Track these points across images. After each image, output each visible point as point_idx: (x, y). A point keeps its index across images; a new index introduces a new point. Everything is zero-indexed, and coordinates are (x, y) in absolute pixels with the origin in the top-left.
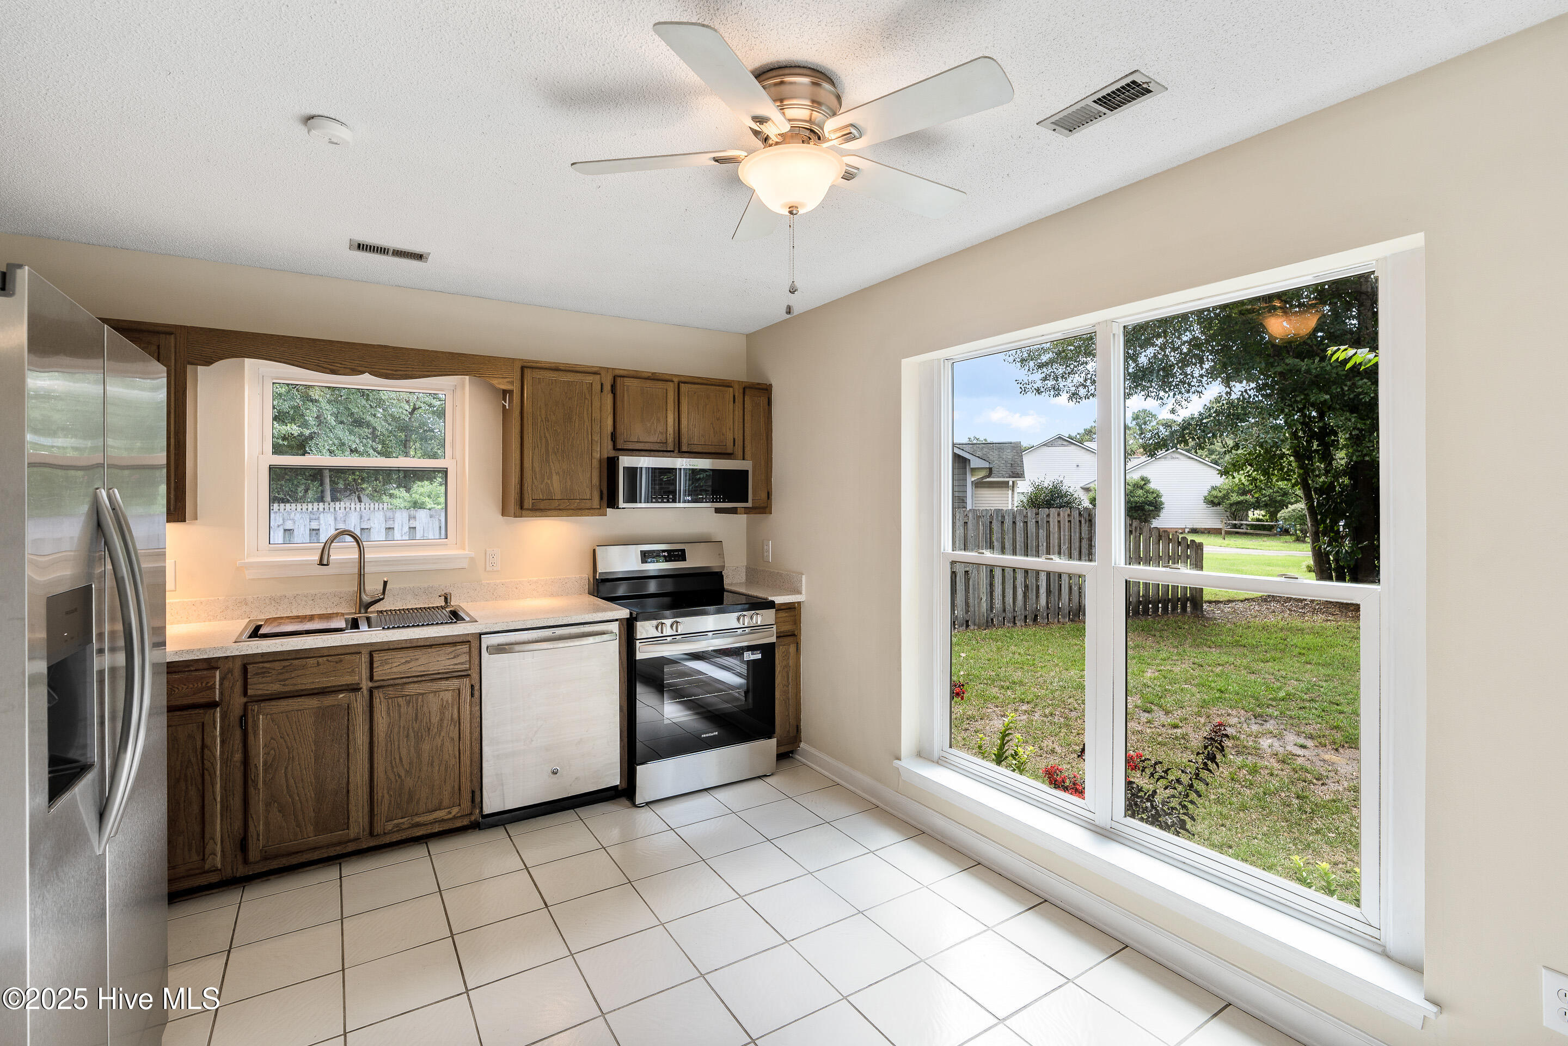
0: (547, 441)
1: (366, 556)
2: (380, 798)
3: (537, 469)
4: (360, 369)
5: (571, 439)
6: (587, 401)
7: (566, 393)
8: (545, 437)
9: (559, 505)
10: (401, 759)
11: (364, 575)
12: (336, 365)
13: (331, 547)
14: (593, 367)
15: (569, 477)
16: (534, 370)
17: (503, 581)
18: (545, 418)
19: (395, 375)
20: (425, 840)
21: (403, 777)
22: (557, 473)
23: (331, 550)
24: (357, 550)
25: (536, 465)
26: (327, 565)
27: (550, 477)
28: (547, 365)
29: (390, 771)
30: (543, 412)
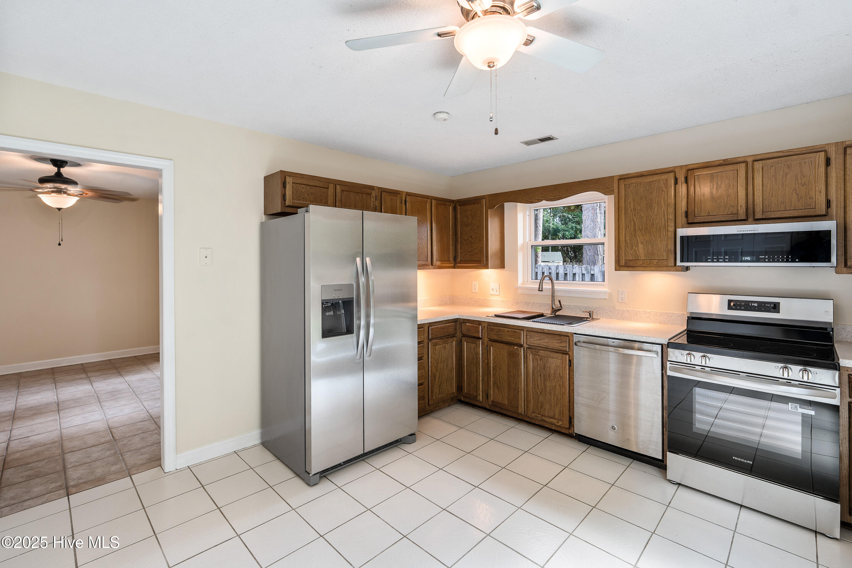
0: (634, 223)
1: (555, 288)
2: (529, 400)
3: (628, 241)
4: (541, 199)
5: (652, 220)
6: (663, 193)
7: (648, 190)
8: (634, 221)
9: (643, 263)
10: (538, 385)
11: (554, 296)
12: (532, 199)
13: (543, 282)
14: (669, 168)
15: (650, 245)
16: (626, 180)
17: (628, 309)
18: (633, 209)
19: (554, 198)
20: (553, 432)
21: (539, 395)
22: (642, 243)
23: (543, 284)
24: (551, 284)
25: (628, 238)
26: (542, 291)
27: (637, 246)
28: (635, 175)
29: (534, 389)
30: (632, 205)
